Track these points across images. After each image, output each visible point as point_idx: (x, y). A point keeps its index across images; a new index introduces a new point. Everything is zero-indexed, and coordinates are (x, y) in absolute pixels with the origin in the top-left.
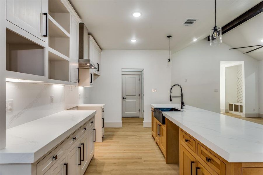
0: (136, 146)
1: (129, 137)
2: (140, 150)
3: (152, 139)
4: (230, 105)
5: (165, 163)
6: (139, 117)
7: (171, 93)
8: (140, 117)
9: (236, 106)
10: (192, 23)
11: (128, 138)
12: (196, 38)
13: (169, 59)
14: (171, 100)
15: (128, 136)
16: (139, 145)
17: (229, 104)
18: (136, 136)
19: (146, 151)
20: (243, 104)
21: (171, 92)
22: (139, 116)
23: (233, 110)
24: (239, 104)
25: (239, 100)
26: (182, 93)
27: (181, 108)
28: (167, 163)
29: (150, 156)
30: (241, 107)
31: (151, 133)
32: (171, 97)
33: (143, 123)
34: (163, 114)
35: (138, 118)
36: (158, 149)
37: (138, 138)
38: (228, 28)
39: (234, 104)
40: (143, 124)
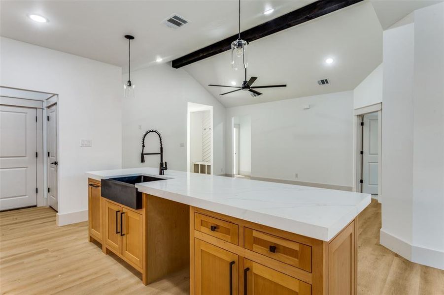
0: (55, 276)
1: (26, 261)
2: (74, 281)
3: (93, 248)
4: (196, 166)
5: (142, 285)
6: (36, 206)
7: (143, 146)
8: (38, 206)
9: (203, 166)
10: (179, 24)
11: (23, 263)
12: (162, 57)
13: (129, 82)
14: (143, 160)
15: (21, 258)
16: (64, 270)
17: (195, 164)
18: (47, 251)
19: (89, 278)
20: (211, 163)
21: (143, 144)
22: (35, 204)
23: (205, 173)
24: (206, 164)
25: (205, 158)
26: (161, 145)
27: (161, 174)
28: (147, 284)
29: (105, 285)
30: (209, 166)
31: (86, 234)
32: (142, 155)
33: (56, 216)
34: (137, 189)
35: (34, 209)
36: (115, 264)
37: (54, 254)
38: (201, 55)
39: (200, 163)
40: (55, 220)
